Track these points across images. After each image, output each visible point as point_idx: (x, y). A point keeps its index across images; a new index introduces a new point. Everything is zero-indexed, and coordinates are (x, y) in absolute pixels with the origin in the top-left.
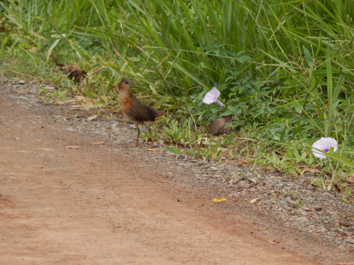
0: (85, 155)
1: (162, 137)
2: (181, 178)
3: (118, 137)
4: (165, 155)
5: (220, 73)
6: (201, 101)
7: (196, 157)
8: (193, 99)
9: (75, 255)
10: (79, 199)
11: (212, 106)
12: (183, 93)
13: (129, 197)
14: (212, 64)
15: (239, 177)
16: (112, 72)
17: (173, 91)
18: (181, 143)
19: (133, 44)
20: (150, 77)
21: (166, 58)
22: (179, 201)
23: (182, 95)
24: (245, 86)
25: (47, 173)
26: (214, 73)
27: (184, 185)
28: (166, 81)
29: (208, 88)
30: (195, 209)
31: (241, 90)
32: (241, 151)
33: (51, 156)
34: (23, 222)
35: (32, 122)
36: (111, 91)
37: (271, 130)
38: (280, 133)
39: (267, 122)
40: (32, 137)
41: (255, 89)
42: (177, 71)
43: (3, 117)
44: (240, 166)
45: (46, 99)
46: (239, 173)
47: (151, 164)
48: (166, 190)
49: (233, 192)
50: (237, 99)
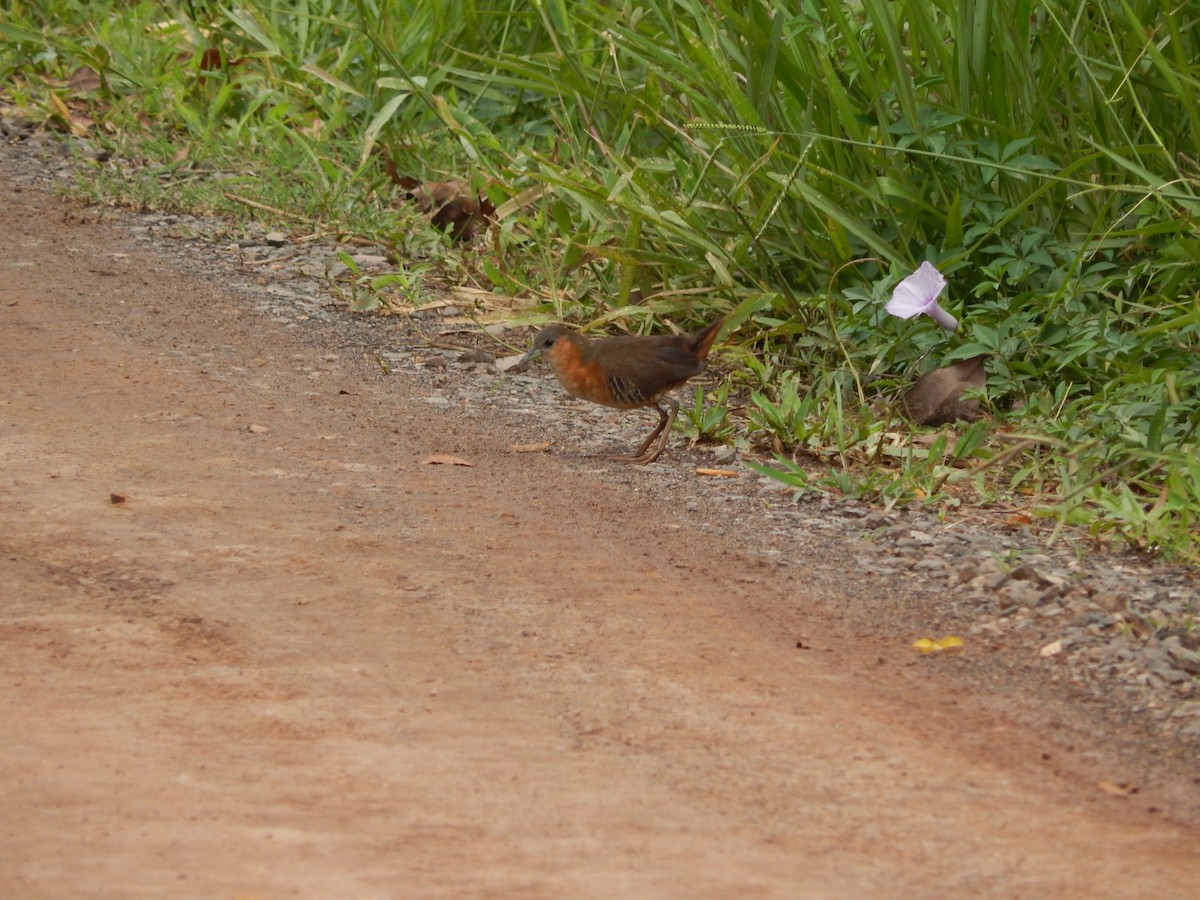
0: (484, 487)
1: (746, 430)
2: (808, 570)
3: (596, 429)
4: (757, 490)
5: (946, 214)
6: (879, 306)
7: (860, 500)
8: (854, 302)
9: (447, 826)
10: (463, 636)
11: (917, 325)
12: (820, 279)
13: (632, 632)
14: (919, 184)
15: (1007, 566)
16: (580, 207)
17: (785, 273)
18: (811, 449)
19: (651, 114)
20: (709, 225)
21: (764, 161)
22: (799, 645)
23: (816, 288)
24: (1031, 258)
25: (356, 546)
26: (926, 212)
27: (817, 592)
28: (763, 240)
29: (903, 266)
30: (857, 675)
31: (1017, 272)
32: (1016, 481)
33: (370, 490)
34: (274, 710)
35: (308, 373)
36: (575, 273)
37: (1118, 410)
38: (1147, 418)
39: (1103, 382)
40: (306, 425)
41: (1066, 270)
42: (799, 206)
43: (211, 355)
44: (1009, 530)
45: (355, 297)
46: (1007, 553)
47: (706, 520)
48: (756, 607)
49: (983, 618)
50: (1004, 304)
